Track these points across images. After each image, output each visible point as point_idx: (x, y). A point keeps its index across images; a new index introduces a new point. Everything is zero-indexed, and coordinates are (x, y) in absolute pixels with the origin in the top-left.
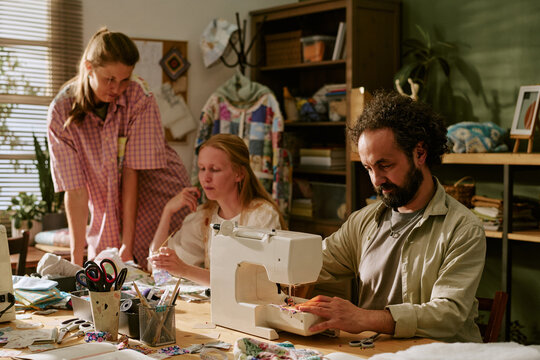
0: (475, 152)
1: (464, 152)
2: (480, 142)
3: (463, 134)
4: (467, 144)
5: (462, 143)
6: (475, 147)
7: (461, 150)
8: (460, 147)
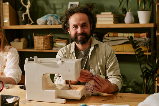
0: (55, 24)
1: (52, 24)
2: (57, 21)
3: (51, 18)
4: (53, 22)
5: (51, 21)
6: (55, 22)
7: (51, 24)
8: (50, 22)
